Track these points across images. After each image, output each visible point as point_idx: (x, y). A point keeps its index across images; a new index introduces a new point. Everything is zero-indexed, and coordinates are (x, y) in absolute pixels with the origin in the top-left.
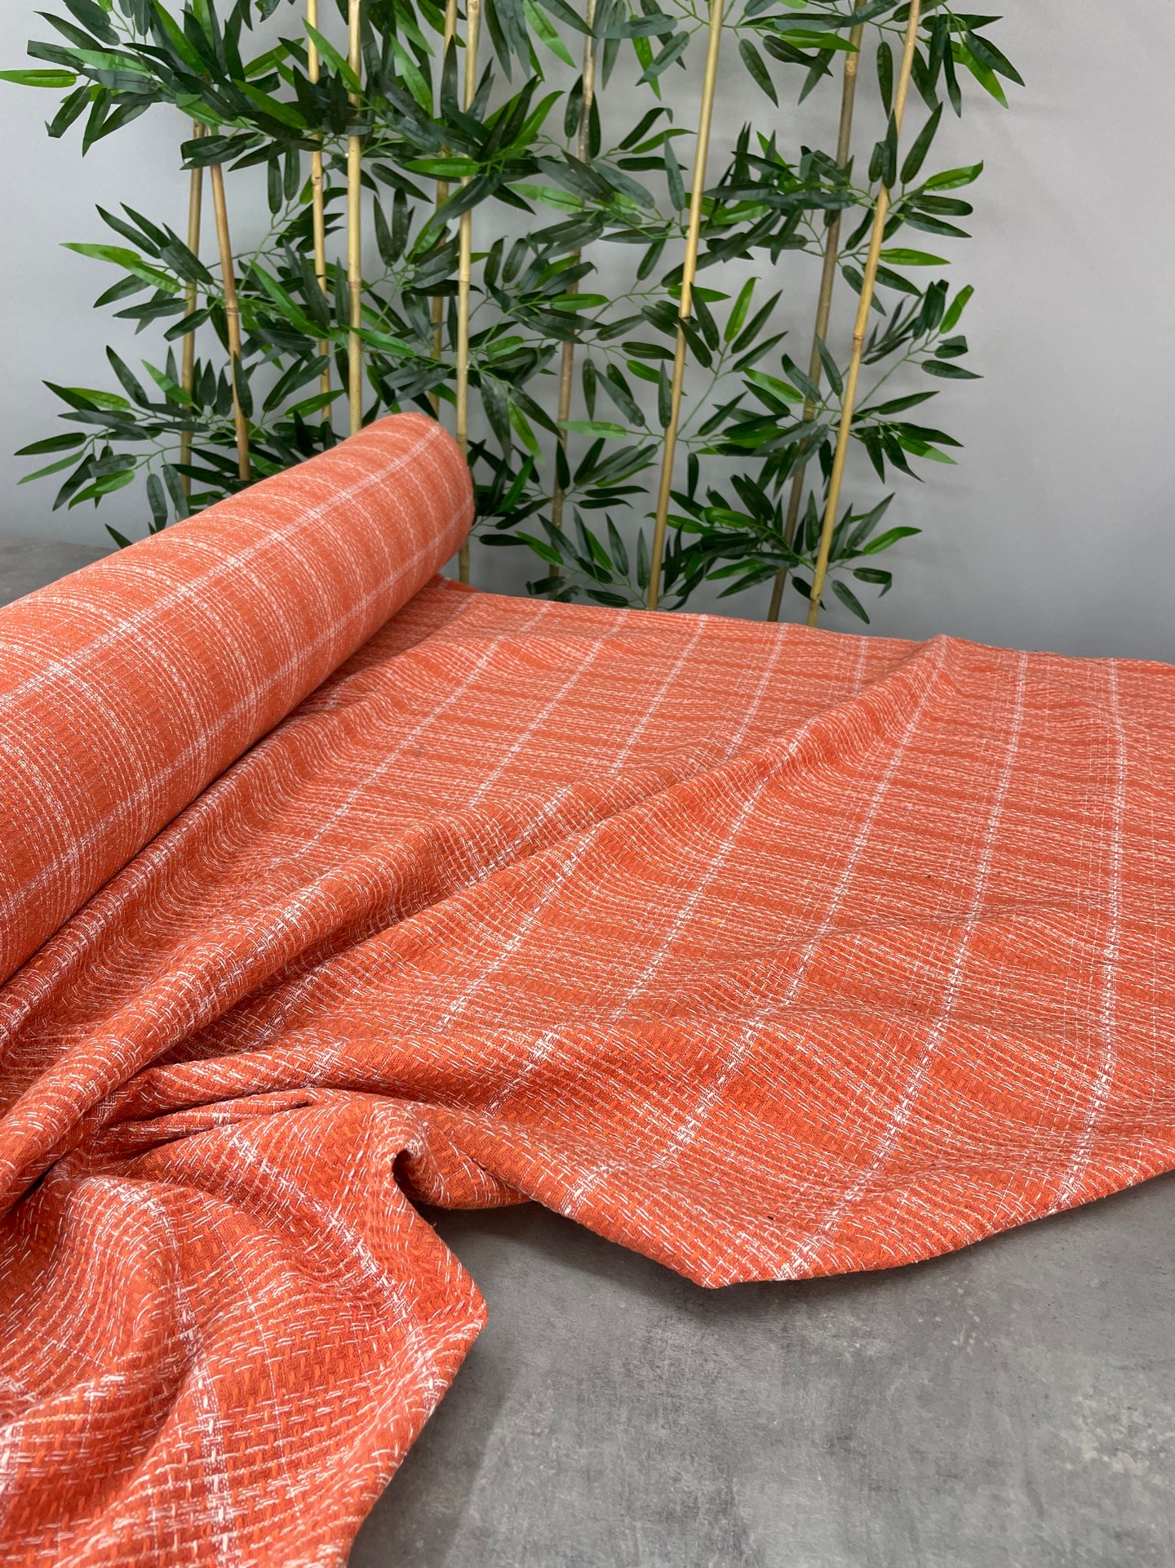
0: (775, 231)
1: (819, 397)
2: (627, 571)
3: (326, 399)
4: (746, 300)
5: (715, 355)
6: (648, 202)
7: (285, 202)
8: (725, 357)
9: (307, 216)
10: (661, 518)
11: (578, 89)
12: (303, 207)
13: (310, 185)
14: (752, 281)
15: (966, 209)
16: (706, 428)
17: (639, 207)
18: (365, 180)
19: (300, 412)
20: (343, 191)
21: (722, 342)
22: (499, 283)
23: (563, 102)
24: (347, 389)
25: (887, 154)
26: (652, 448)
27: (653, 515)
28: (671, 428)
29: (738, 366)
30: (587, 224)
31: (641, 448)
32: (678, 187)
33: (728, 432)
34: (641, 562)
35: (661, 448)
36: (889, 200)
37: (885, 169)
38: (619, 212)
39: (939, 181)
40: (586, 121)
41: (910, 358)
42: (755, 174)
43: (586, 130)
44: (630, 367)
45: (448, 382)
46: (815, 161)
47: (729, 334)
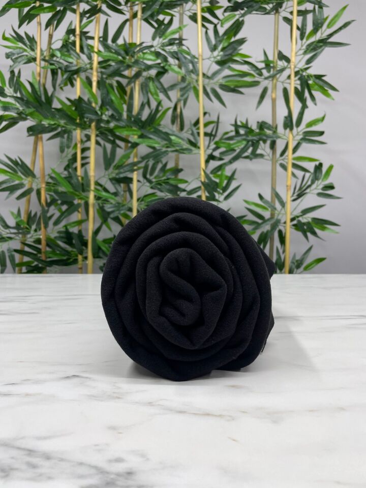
1: (275, 209)
3: (80, 223)
7: (66, 150)
9: (75, 156)
11: (175, 108)
12: (73, 152)
13: (76, 145)
15: (322, 133)
18: (97, 143)
19: (68, 227)
20: (88, 149)
22: (148, 176)
23: (170, 112)
24: (87, 219)
25: (289, 119)
36: (293, 135)
37: (289, 124)
39: (310, 124)
40: (179, 120)
42: (242, 131)
43: (179, 123)
45: (129, 213)
46: (262, 125)
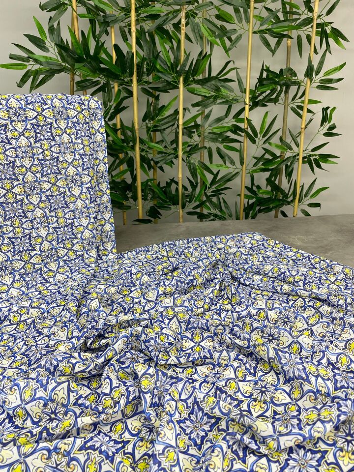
0: (274, 96)
2: (232, 216)
4: (266, 120)
5: (257, 139)
6: (231, 90)
7: (109, 104)
8: (260, 140)
10: (243, 196)
14: (267, 113)
16: (255, 165)
17: (229, 93)
21: (259, 135)
25: (309, 68)
26: (238, 173)
27: (239, 195)
28: (244, 166)
29: (264, 143)
30: (212, 99)
31: (234, 173)
32: (242, 85)
33: (262, 165)
34: (236, 212)
35: (241, 173)
38: (222, 95)
41: (319, 133)
44: (224, 147)
47: (261, 132)
